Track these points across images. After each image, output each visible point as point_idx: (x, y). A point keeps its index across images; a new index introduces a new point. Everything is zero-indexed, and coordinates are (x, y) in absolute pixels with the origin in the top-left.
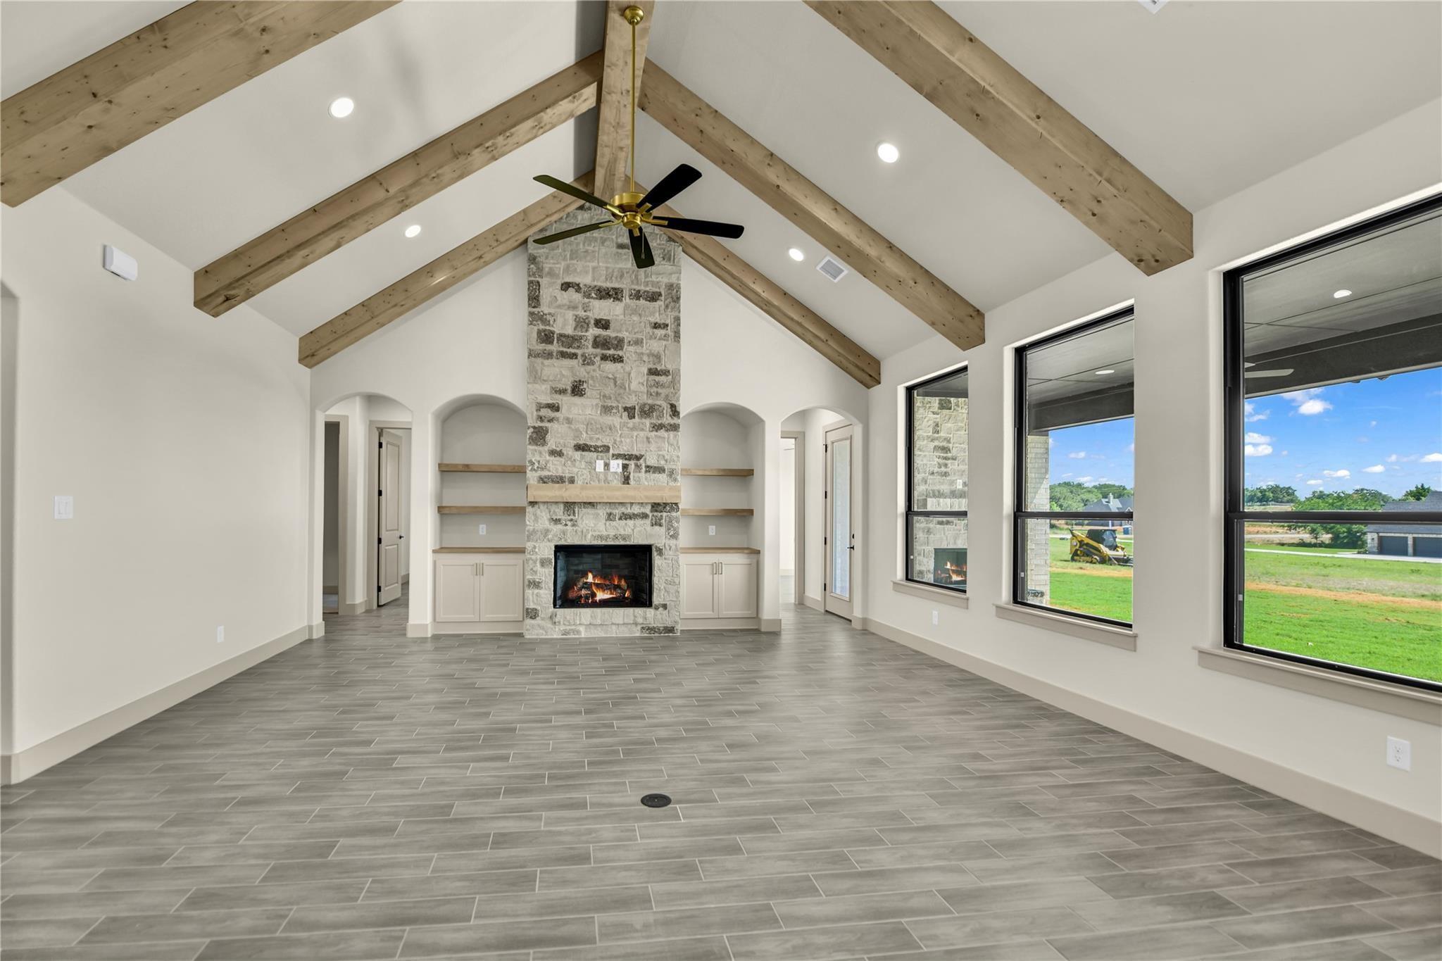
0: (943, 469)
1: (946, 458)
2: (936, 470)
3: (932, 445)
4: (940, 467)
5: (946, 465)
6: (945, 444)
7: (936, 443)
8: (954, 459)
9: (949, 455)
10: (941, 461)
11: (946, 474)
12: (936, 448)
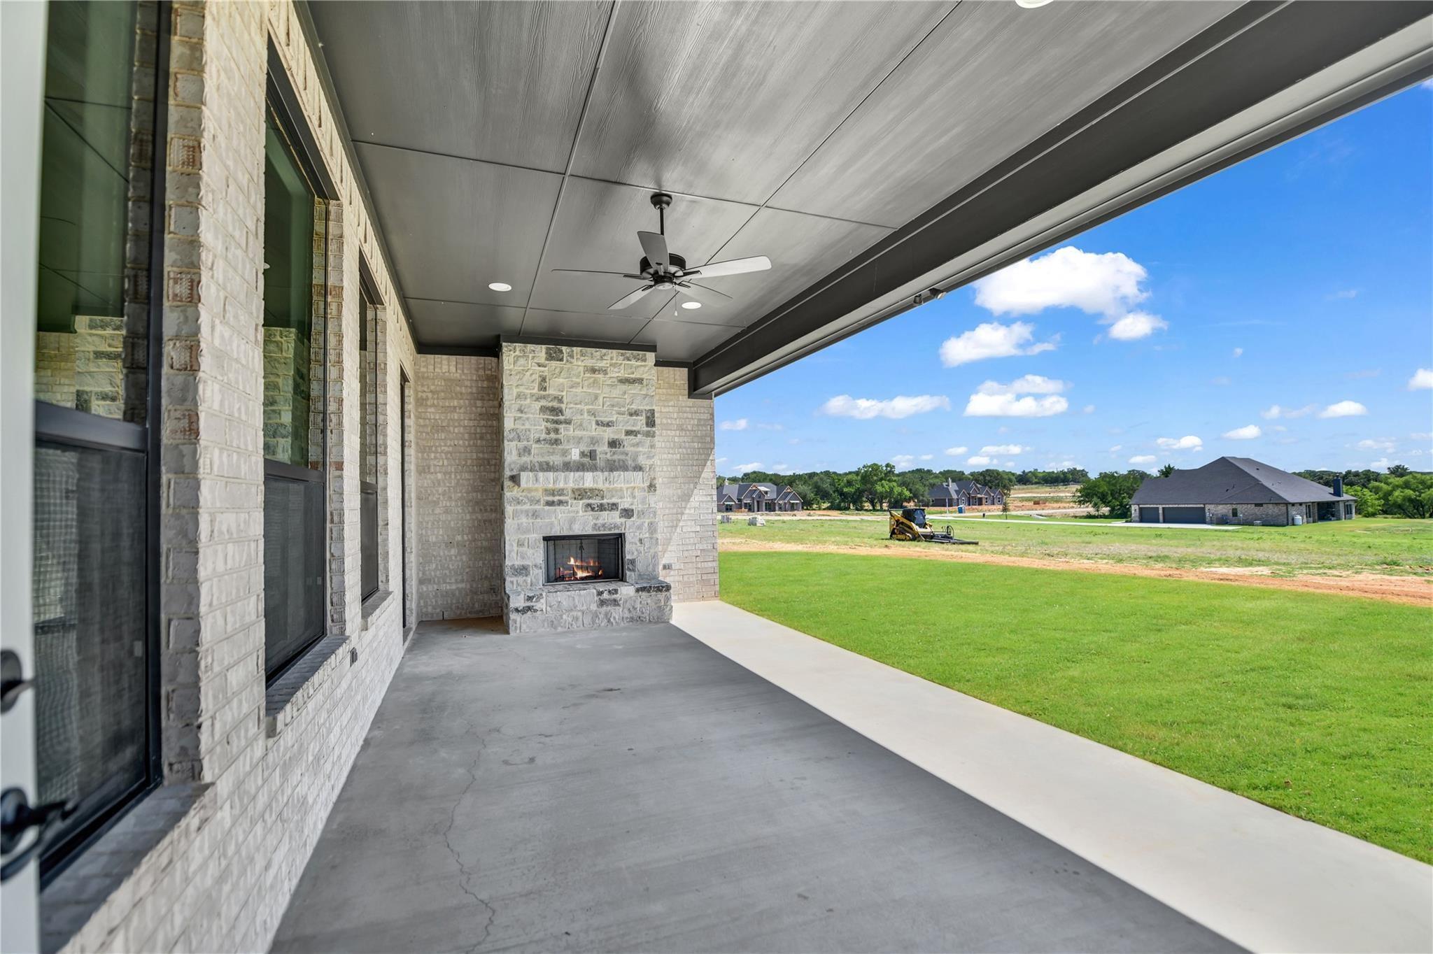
0: (553, 436)
1: (556, 422)
2: (543, 436)
3: (537, 405)
4: (549, 433)
5: (557, 431)
6: (555, 404)
7: (543, 403)
8: (568, 422)
9: (561, 418)
10: (549, 425)
11: (557, 442)
12: (543, 409)
